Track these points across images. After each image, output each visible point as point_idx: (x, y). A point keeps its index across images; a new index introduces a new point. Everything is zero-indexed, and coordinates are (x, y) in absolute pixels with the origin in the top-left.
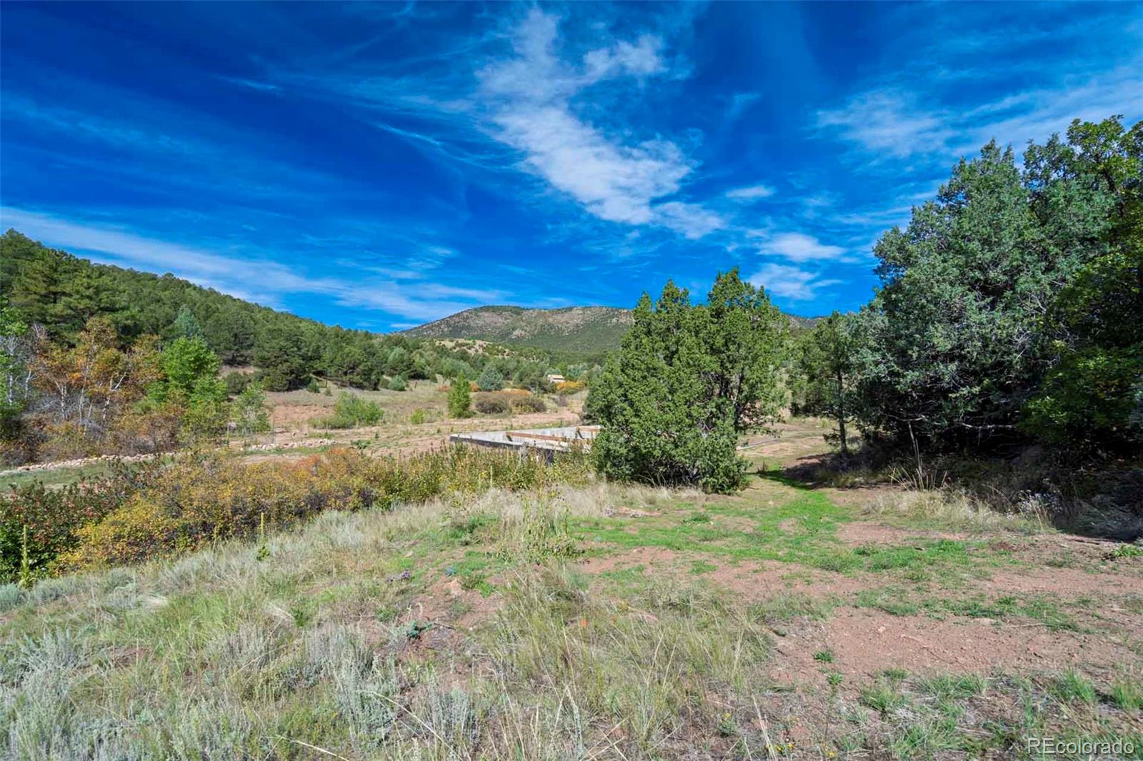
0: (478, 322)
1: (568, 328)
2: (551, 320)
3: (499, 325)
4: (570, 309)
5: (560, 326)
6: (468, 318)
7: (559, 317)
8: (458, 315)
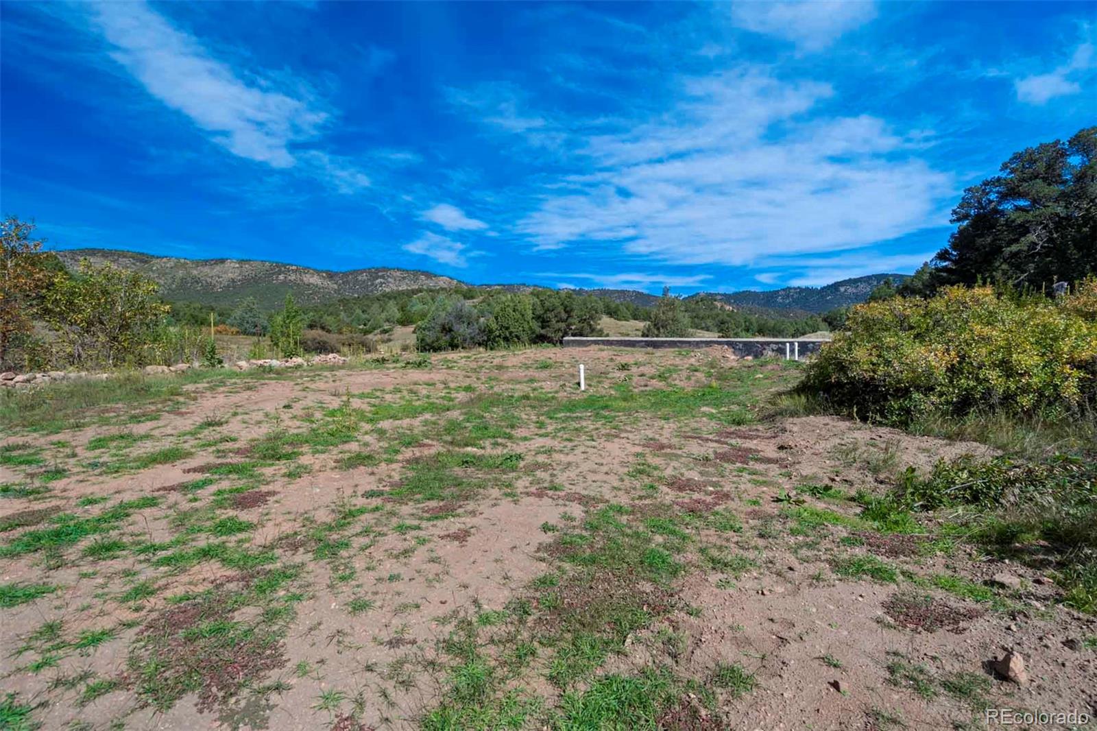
1: (221, 283)
2: (195, 272)
5: (209, 280)
7: (206, 270)
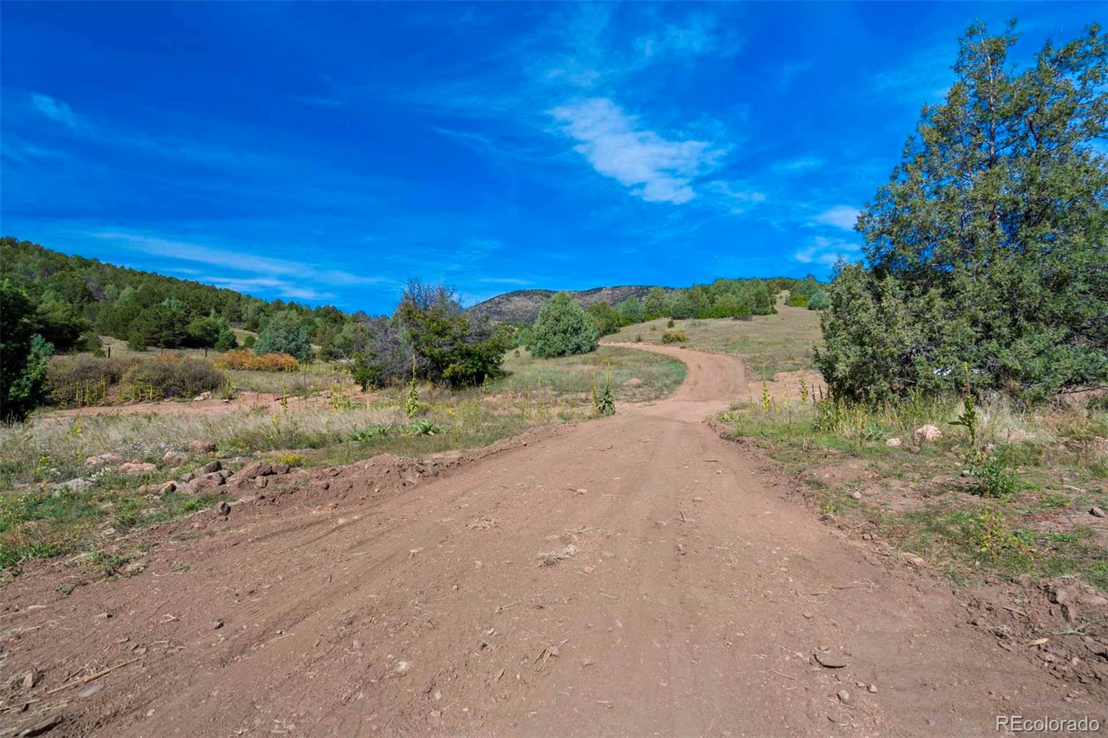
0: (509, 306)
3: (530, 308)
4: (600, 289)
6: (499, 303)
8: (490, 301)
